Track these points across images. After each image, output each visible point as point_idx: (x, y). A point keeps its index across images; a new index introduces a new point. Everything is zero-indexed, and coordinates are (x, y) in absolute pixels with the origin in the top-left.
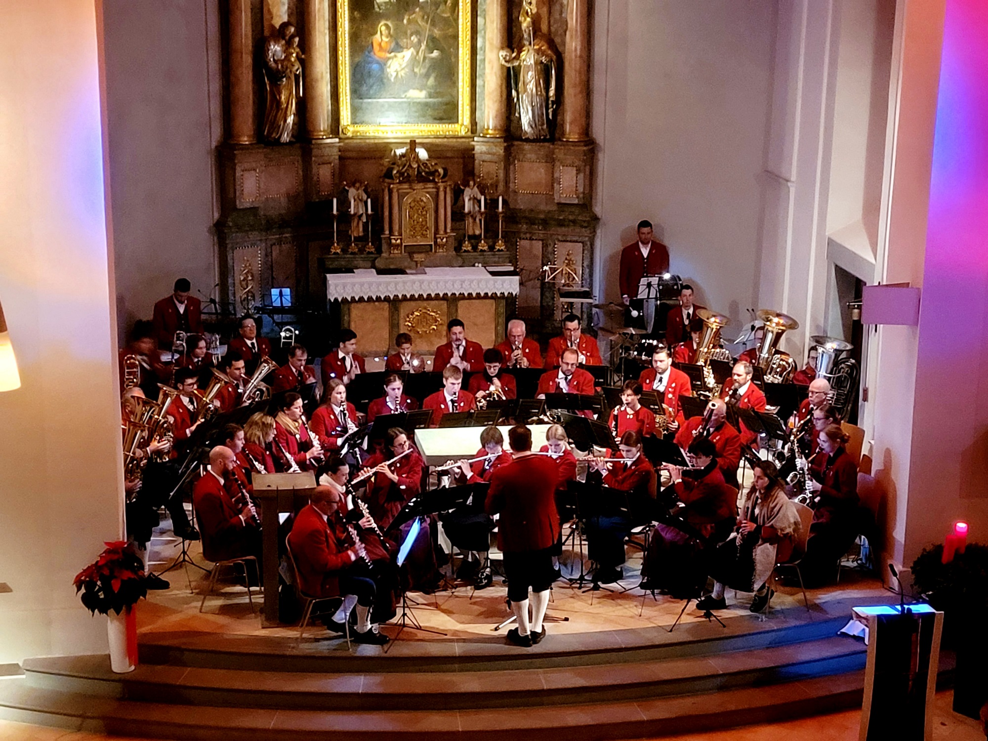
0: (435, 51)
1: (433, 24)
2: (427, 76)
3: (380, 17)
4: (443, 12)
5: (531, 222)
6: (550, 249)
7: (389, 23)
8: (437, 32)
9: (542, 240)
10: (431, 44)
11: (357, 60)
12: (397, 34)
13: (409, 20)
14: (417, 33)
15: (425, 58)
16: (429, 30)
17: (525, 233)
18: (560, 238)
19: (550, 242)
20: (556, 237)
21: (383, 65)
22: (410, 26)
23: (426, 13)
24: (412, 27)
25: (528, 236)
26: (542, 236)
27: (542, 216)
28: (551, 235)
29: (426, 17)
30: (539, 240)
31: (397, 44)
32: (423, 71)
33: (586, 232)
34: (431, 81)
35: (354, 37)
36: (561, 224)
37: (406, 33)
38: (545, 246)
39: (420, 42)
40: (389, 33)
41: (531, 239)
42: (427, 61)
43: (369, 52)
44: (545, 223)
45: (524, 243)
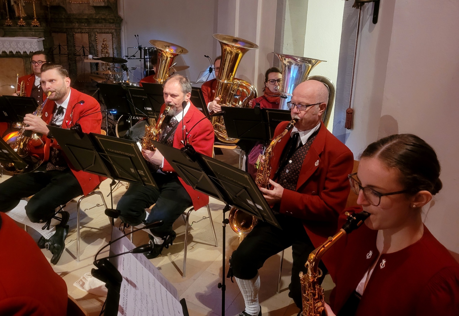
5: (80, 21)
6: (93, 38)
9: (88, 33)
17: (78, 29)
18: (98, 30)
19: (92, 34)
20: (95, 30)
25: (79, 30)
26: (87, 30)
27: (86, 17)
28: (93, 29)
30: (86, 33)
33: (113, 26)
36: (97, 21)
38: (90, 36)
41: (81, 33)
44: (88, 21)
45: (78, 35)
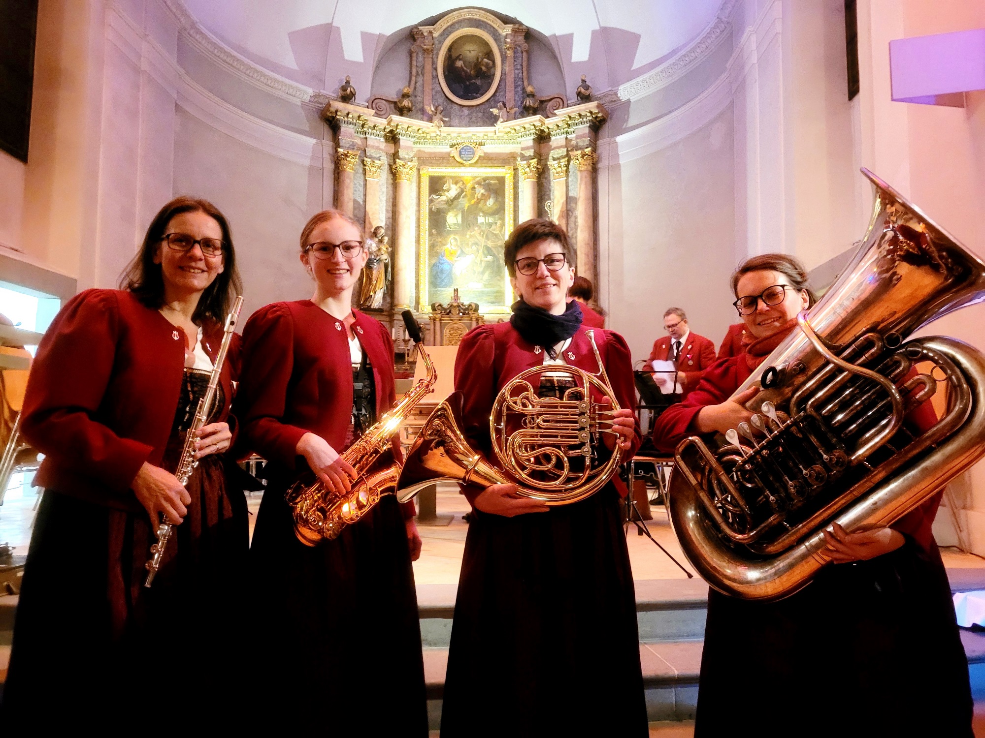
0: (488, 256)
1: (487, 238)
2: (483, 273)
3: (449, 232)
4: (494, 230)
7: (457, 237)
8: (490, 244)
10: (486, 252)
11: (434, 261)
12: (462, 244)
13: (471, 236)
14: (476, 244)
15: (481, 261)
16: (485, 242)
21: (451, 265)
22: (470, 239)
23: (482, 231)
24: (472, 240)
29: (482, 233)
31: (462, 252)
32: (481, 269)
34: (486, 276)
35: (432, 247)
37: (467, 244)
39: (478, 250)
40: (457, 244)
42: (483, 263)
43: (442, 257)
